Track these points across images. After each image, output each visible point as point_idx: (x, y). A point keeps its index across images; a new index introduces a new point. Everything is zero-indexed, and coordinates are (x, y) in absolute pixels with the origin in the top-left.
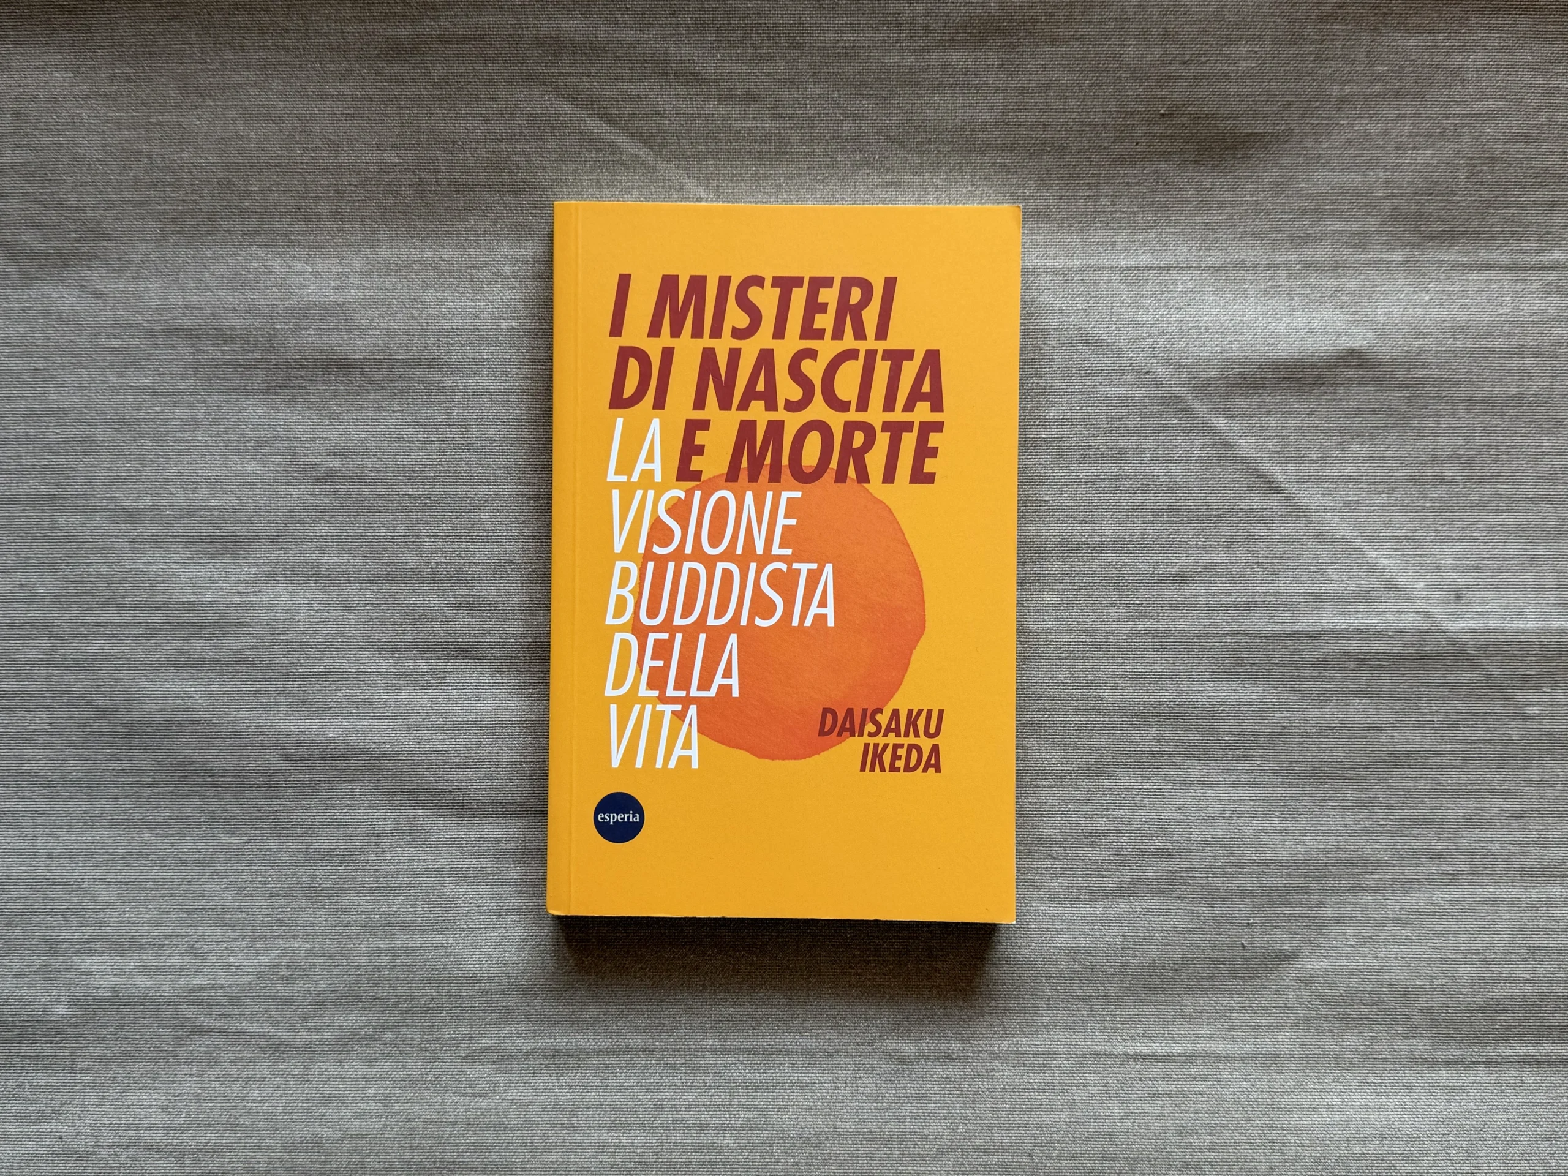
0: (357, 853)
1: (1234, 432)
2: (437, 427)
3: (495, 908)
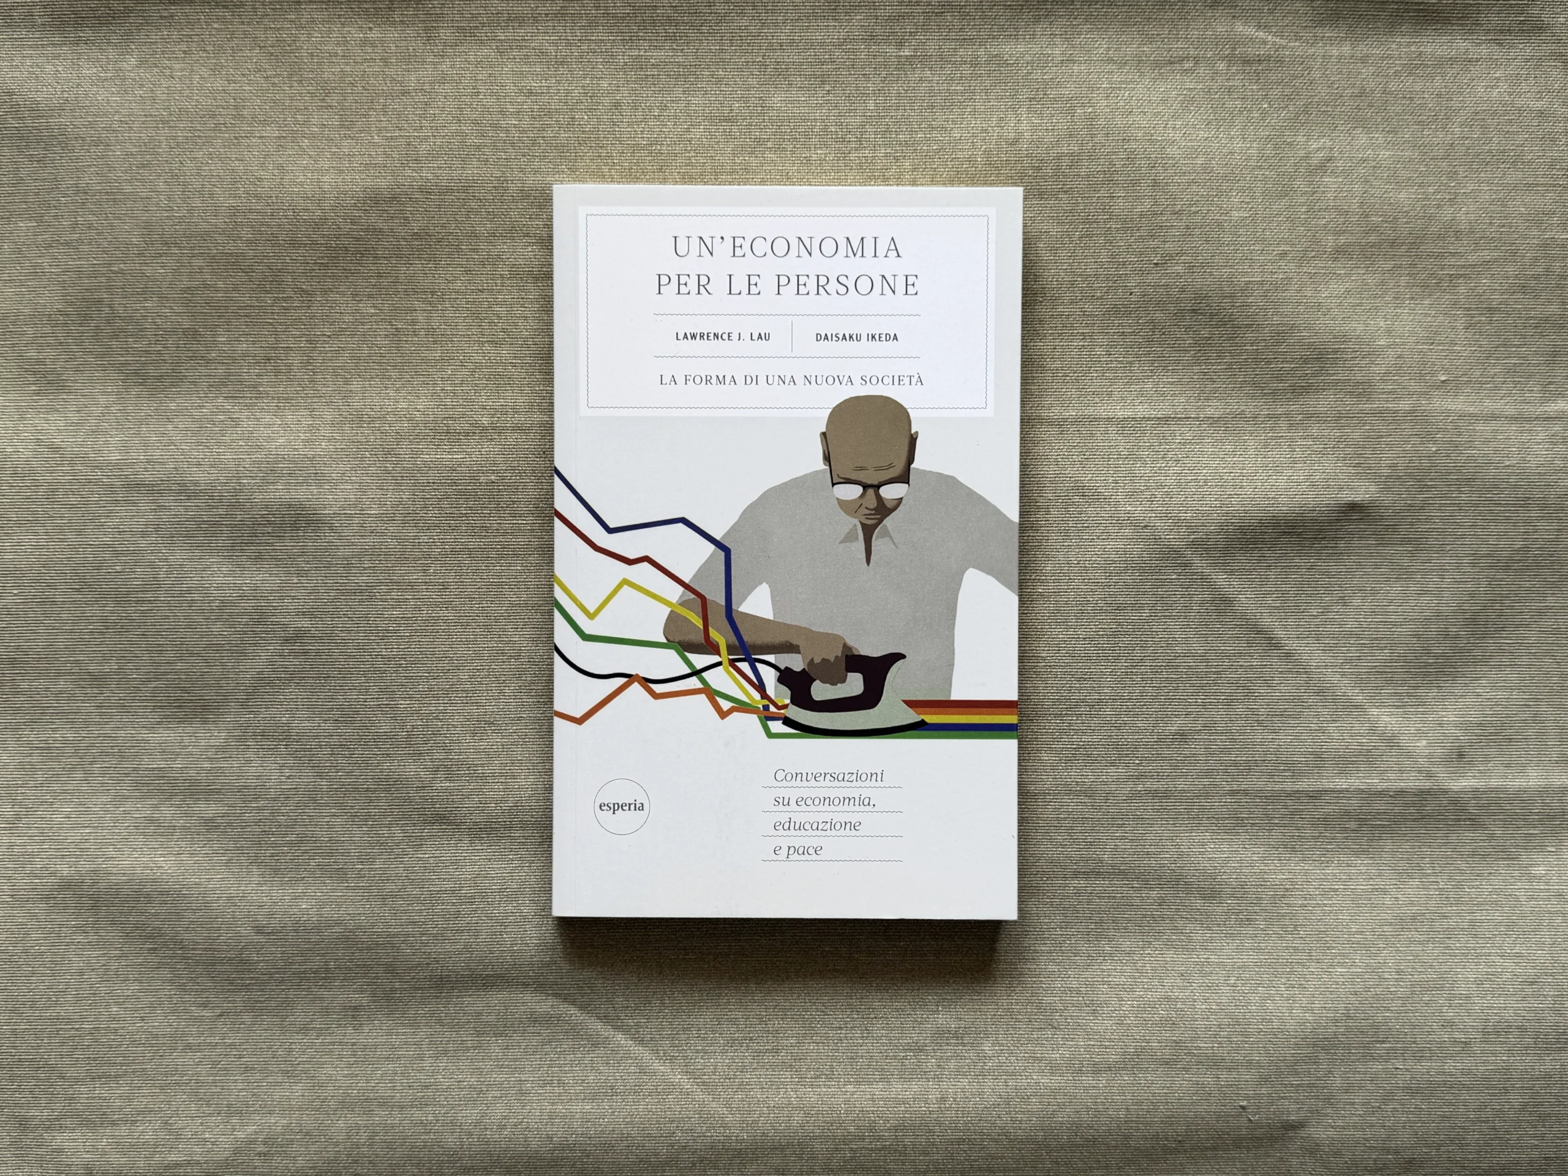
0: (334, 1026)
1: (1234, 588)
2: (412, 585)
3: (475, 1083)
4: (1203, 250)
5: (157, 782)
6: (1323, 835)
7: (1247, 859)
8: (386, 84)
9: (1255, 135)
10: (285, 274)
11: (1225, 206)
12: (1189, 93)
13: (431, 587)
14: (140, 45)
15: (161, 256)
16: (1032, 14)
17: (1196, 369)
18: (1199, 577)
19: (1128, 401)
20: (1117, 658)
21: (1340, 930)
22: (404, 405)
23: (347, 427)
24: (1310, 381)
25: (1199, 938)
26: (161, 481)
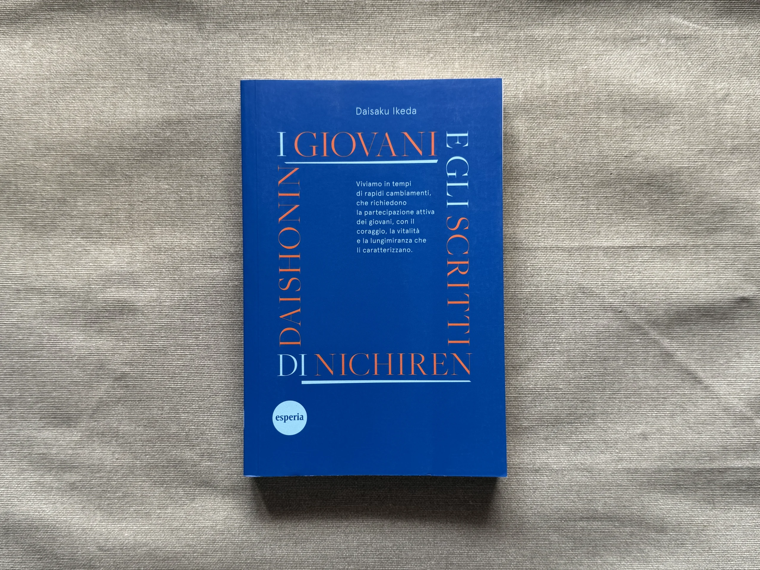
4: (653, 149)
5: (43, 461)
6: (726, 493)
7: (682, 508)
8: (175, 55)
9: (684, 81)
10: (117, 166)
11: (666, 123)
12: (644, 57)
13: (200, 347)
14: (34, 35)
15: (45, 156)
16: (551, 11)
17: (650, 218)
18: (653, 341)
19: (610, 237)
20: (604, 389)
21: (736, 550)
22: (185, 241)
23: (152, 255)
24: (717, 225)
25: (653, 555)
26: (45, 286)
